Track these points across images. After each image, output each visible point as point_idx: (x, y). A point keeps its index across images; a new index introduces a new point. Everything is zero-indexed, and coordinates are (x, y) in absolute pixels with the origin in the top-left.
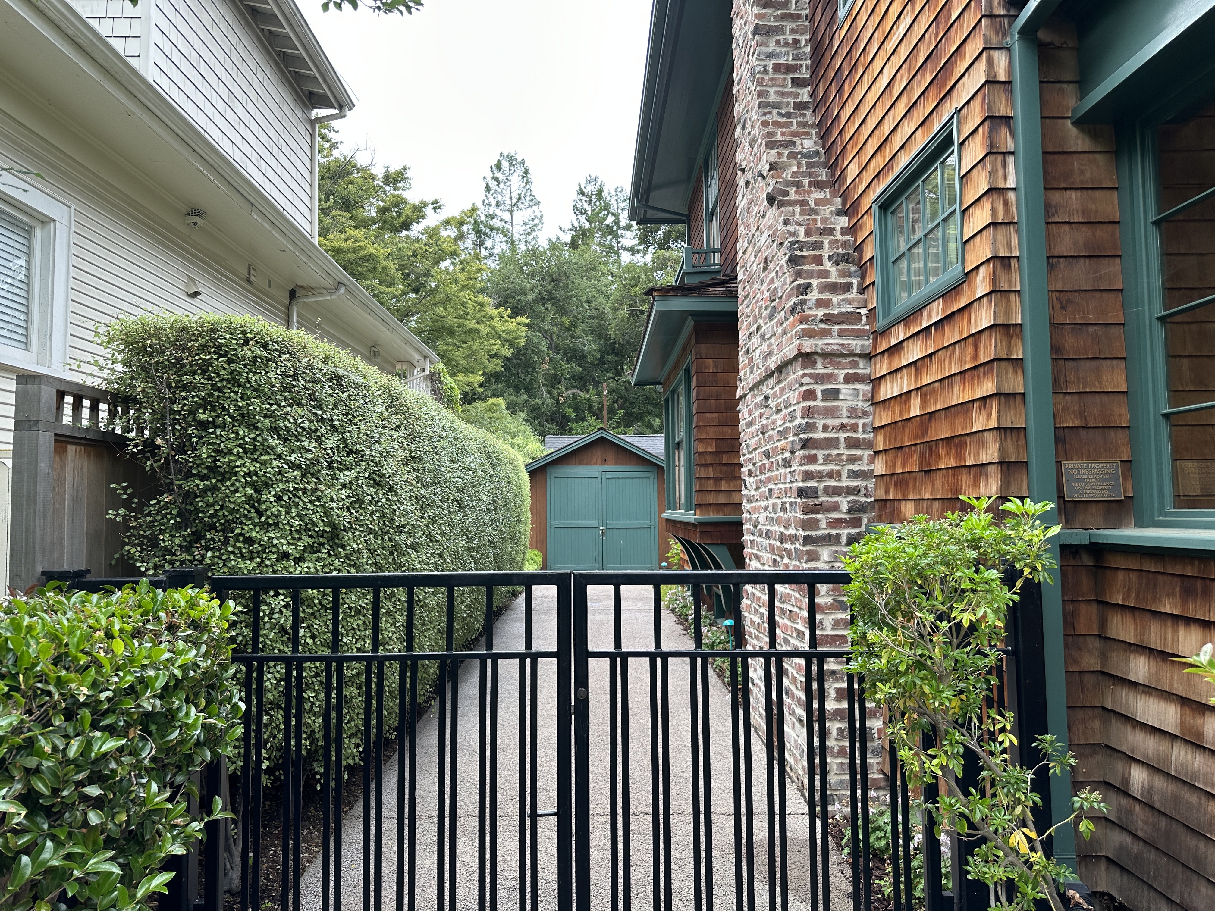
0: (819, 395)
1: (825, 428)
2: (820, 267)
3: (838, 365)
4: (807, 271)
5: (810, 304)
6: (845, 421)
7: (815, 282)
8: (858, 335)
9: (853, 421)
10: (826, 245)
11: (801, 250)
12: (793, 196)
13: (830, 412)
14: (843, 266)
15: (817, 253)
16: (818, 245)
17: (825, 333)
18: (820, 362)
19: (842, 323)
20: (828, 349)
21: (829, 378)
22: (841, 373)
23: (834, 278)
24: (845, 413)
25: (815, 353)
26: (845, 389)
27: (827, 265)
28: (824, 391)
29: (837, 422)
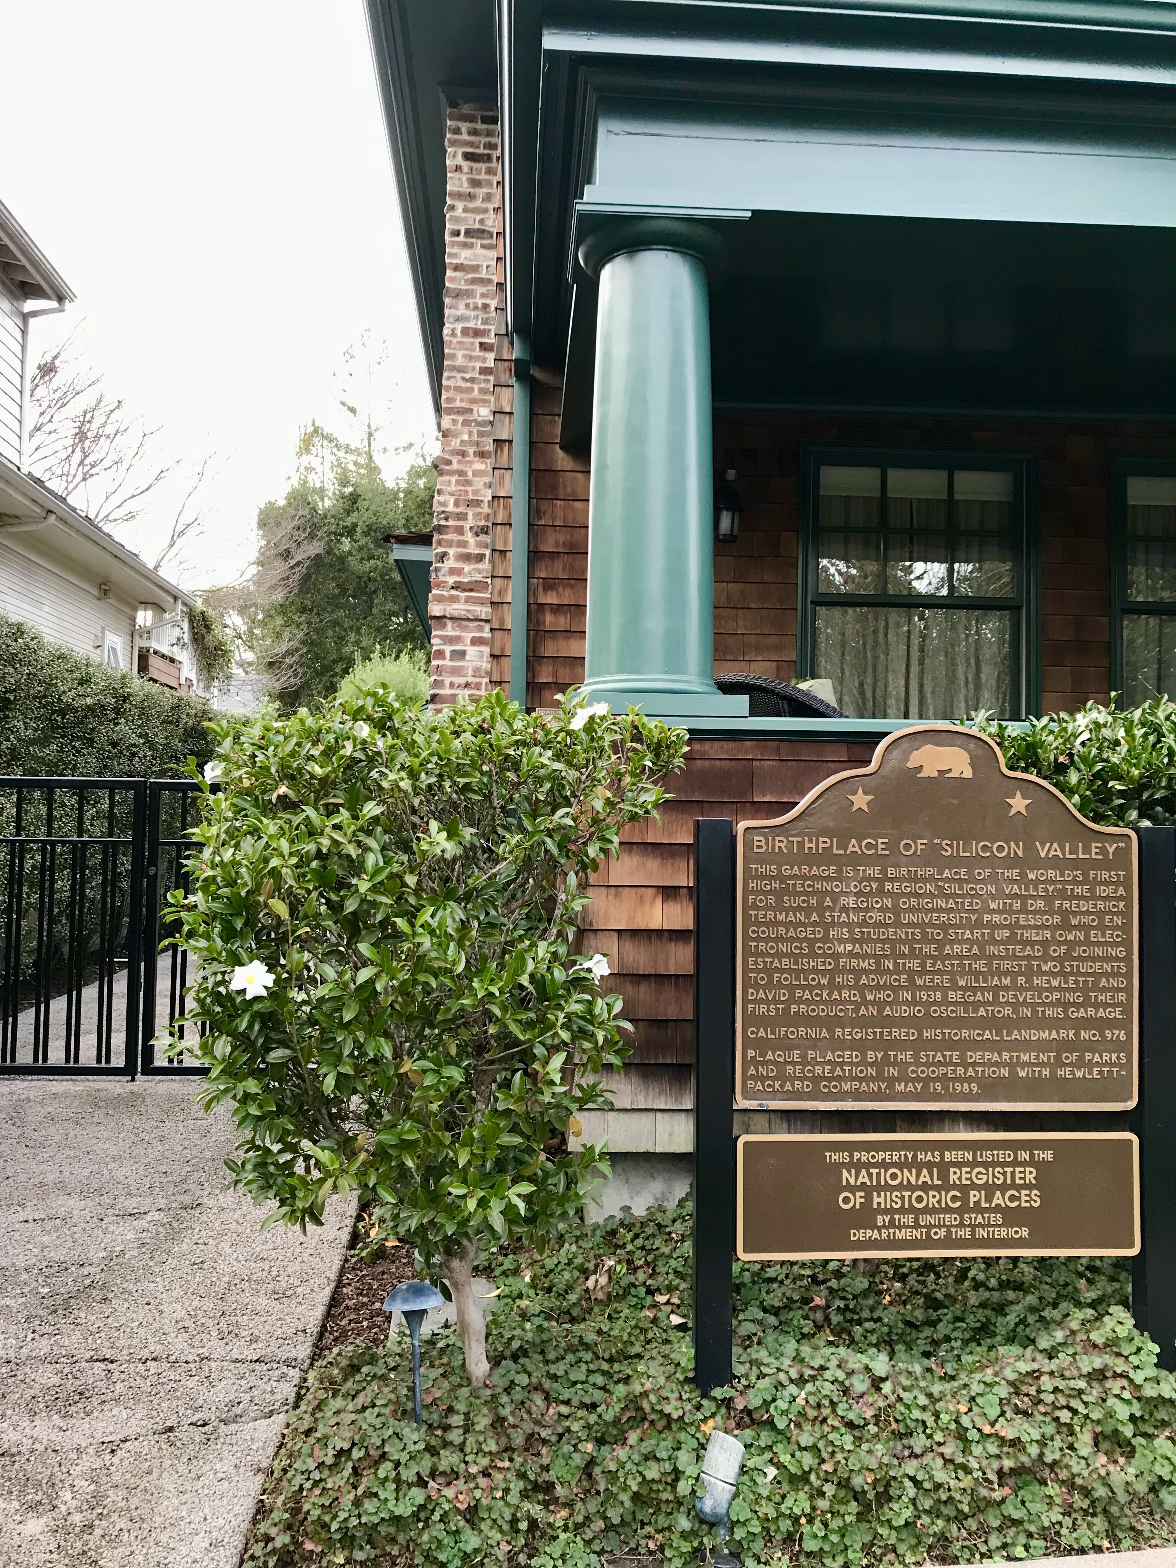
0: (448, 655)
1: (452, 685)
2: (461, 538)
3: (465, 629)
4: (446, 541)
5: (443, 572)
6: (470, 679)
7: (452, 552)
8: (481, 602)
9: (477, 680)
10: (470, 516)
11: (446, 519)
12: (455, 466)
13: (456, 671)
14: (483, 537)
15: (460, 523)
16: (462, 517)
17: (454, 599)
18: (449, 624)
19: (471, 590)
20: (456, 614)
21: (456, 640)
22: (468, 636)
23: (473, 549)
24: (470, 672)
25: (444, 617)
26: (472, 651)
27: (469, 537)
28: (453, 652)
29: (462, 680)
